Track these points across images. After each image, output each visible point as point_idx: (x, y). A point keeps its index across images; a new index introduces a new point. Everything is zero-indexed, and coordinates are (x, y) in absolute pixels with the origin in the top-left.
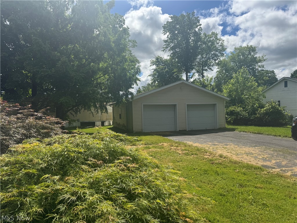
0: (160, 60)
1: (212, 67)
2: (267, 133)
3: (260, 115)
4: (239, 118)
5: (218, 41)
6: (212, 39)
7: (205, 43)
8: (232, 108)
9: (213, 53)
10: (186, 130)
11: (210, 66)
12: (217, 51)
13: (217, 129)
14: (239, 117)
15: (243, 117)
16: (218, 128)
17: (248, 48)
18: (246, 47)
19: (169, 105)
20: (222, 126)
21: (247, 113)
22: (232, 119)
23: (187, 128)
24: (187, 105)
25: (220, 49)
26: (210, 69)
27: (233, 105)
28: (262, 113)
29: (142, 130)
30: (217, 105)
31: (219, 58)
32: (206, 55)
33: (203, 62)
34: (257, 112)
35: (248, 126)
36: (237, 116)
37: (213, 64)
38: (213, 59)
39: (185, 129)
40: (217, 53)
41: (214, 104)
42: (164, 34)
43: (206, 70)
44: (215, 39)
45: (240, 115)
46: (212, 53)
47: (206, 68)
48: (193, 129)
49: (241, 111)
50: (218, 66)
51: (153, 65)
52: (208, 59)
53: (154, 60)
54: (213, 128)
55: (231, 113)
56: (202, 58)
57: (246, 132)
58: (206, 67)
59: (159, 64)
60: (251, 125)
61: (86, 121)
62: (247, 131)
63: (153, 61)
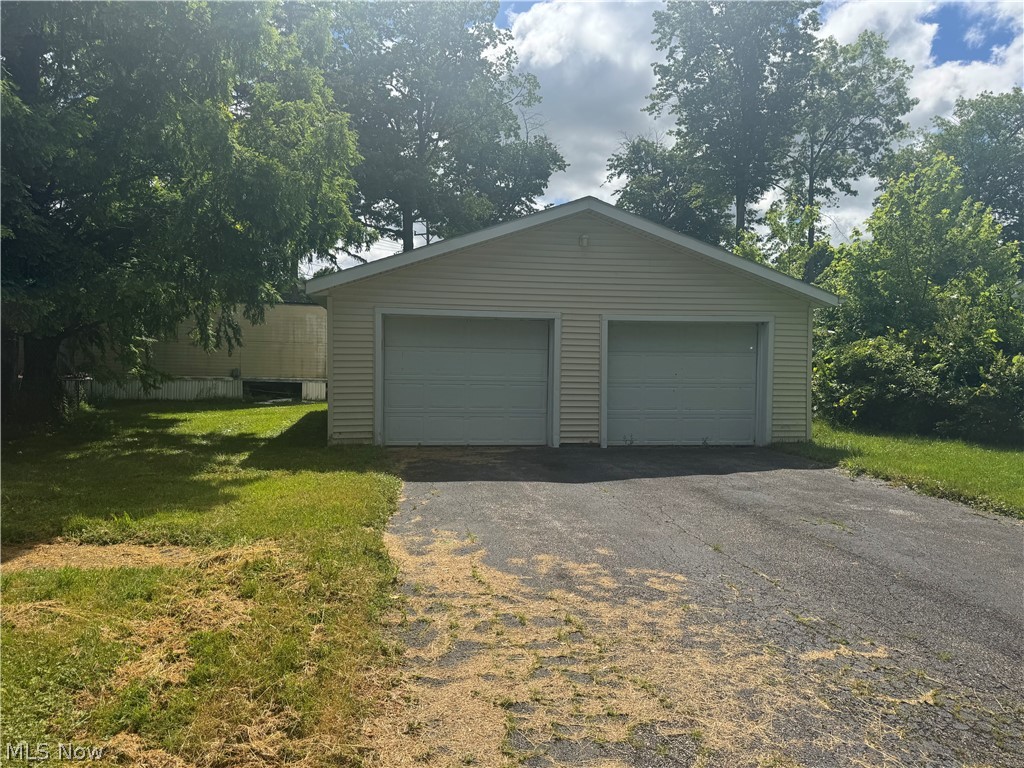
0: (647, 154)
1: (851, 181)
2: (1000, 499)
3: (1003, 386)
4: (889, 396)
5: (885, 71)
6: (858, 64)
7: (825, 79)
8: (864, 348)
9: (857, 123)
10: (599, 445)
11: (844, 175)
12: (877, 115)
13: (765, 447)
14: (893, 391)
15: (910, 393)
16: (768, 440)
17: (1018, 102)
18: (1008, 96)
19: (522, 320)
20: (792, 434)
21: (934, 373)
22: (857, 400)
23: (604, 435)
24: (611, 324)
25: (885, 106)
26: (847, 189)
27: (873, 335)
28: (1011, 375)
29: (372, 433)
30: (771, 327)
31: (882, 143)
32: (831, 129)
33: (813, 161)
34: (988, 372)
35: (934, 439)
36: (883, 385)
37: (860, 169)
38: (857, 148)
39: (595, 441)
40: (876, 121)
41: (757, 324)
42: (657, 46)
43: (827, 192)
44: (870, 62)
45: (901, 383)
46: (856, 121)
47: (829, 183)
48: (636, 443)
49: (901, 361)
50: (883, 178)
51: (619, 174)
52: (835, 149)
53: (624, 152)
54: (744, 443)
55: (859, 372)
56: (814, 141)
57: (887, 479)
58: (829, 180)
59: (640, 169)
60: (950, 435)
61: (265, 378)
62: (896, 473)
63: (618, 160)
